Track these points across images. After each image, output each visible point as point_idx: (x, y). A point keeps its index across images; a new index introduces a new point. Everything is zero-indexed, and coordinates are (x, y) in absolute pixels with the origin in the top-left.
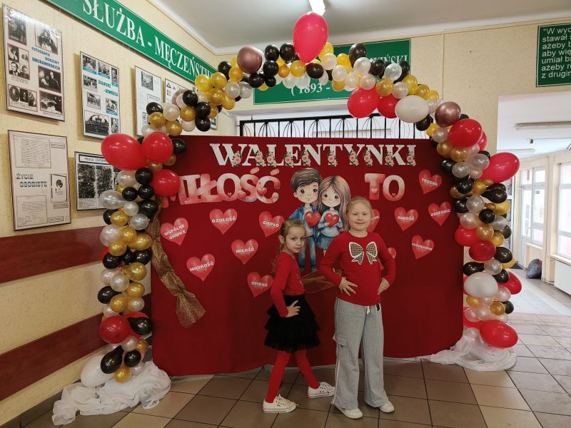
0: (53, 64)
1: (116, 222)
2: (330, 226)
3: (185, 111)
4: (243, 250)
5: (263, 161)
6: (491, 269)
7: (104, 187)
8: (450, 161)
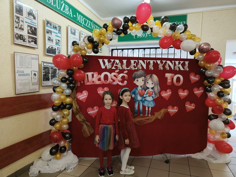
0: (34, 24)
1: (58, 92)
2: (149, 96)
3: (88, 45)
5: (121, 67)
6: (222, 118)
7: (54, 76)
8: (204, 69)
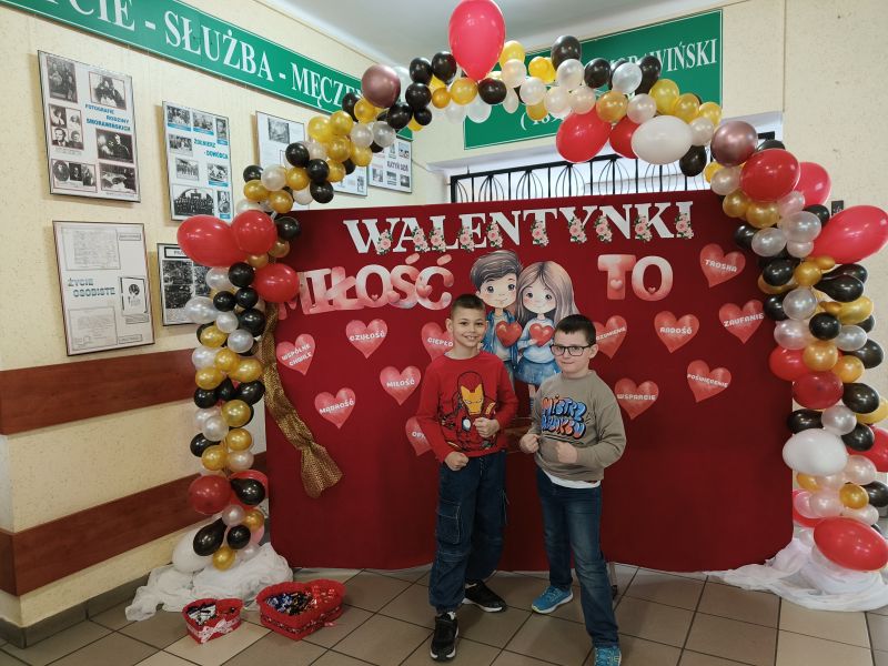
0: (119, 123)
1: (208, 342)
2: (539, 345)
3: (292, 175)
4: (399, 382)
6: (835, 423)
8: (750, 227)
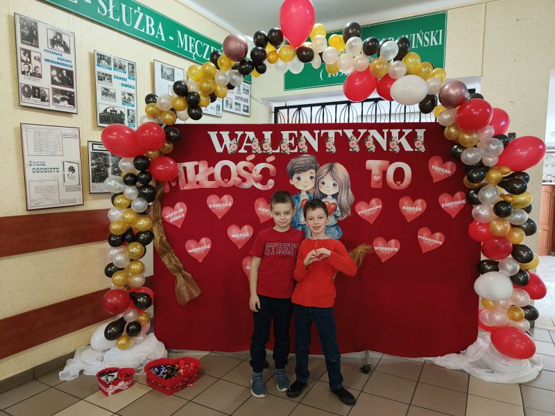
0: (66, 63)
1: (119, 205)
3: (176, 101)
5: (259, 148)
6: (506, 269)
8: (460, 146)
